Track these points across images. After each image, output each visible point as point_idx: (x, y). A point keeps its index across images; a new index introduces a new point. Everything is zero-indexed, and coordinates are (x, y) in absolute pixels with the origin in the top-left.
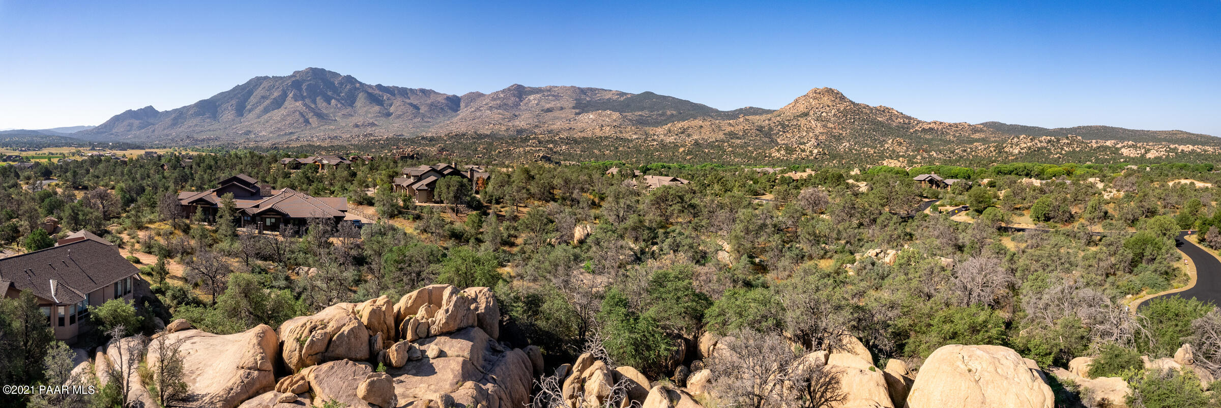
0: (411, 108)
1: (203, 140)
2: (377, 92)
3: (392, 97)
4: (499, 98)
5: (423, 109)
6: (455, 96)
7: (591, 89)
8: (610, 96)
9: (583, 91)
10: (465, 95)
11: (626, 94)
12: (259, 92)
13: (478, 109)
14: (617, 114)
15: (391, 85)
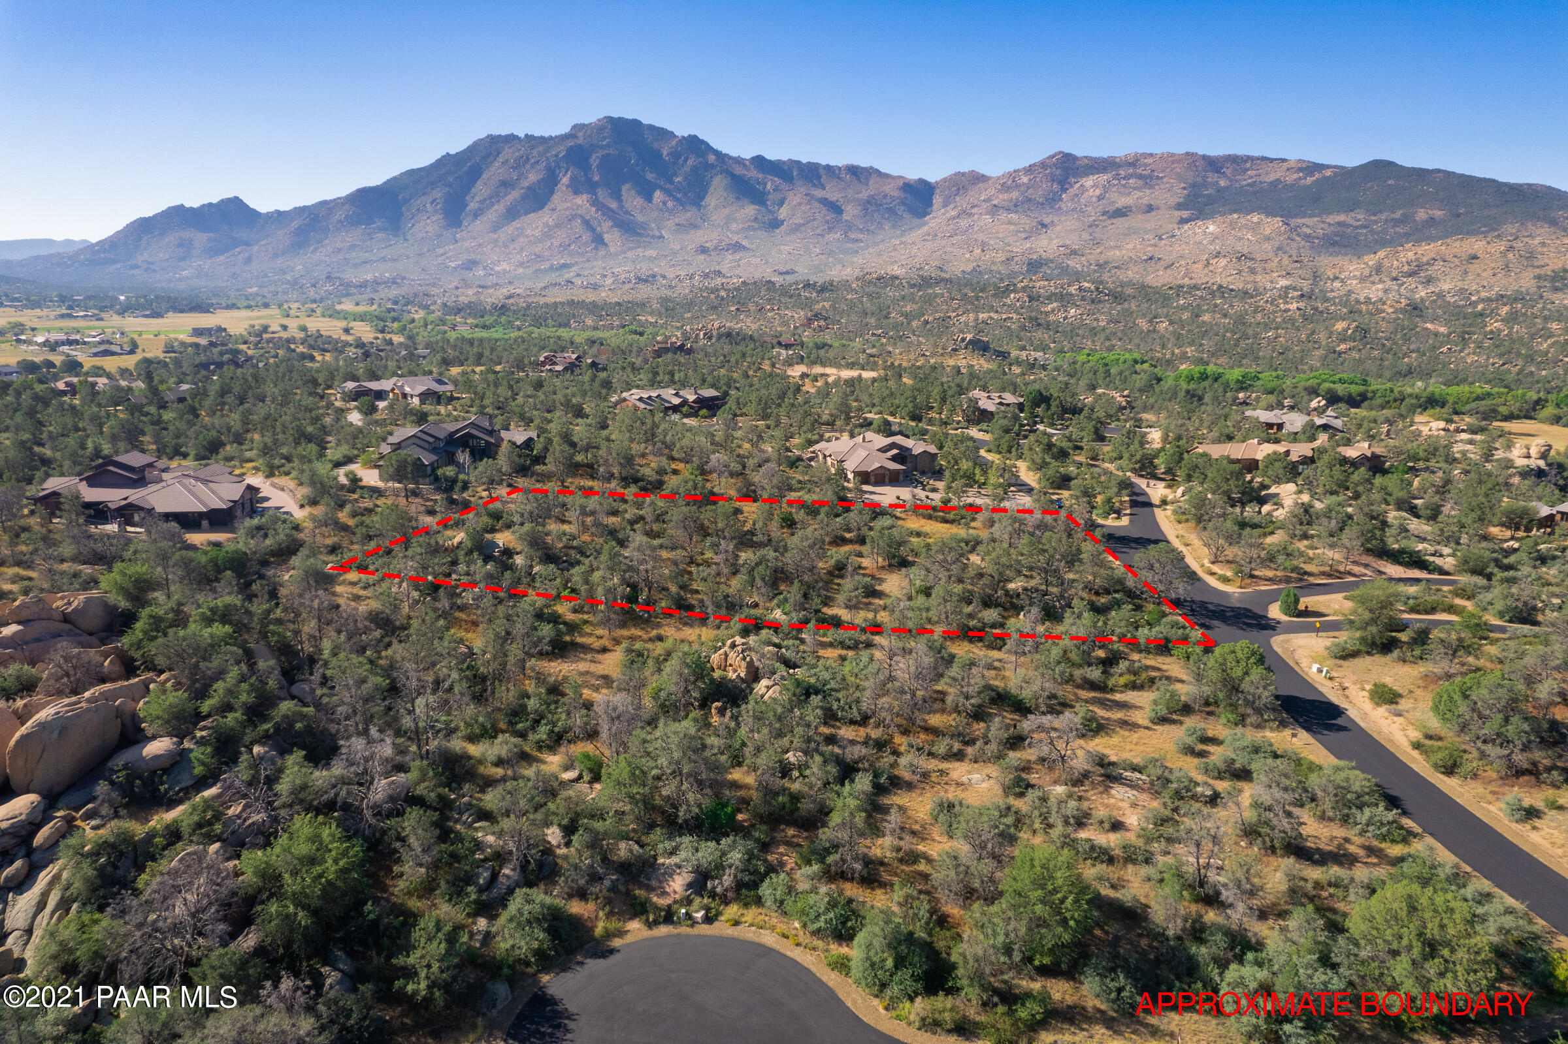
0: (824, 210)
1: (364, 285)
2: (753, 173)
3: (785, 186)
4: (1018, 186)
5: (850, 212)
6: (922, 182)
7: (1235, 160)
8: (1278, 175)
9: (1214, 164)
10: (945, 180)
11: (1320, 167)
12: (495, 172)
13: (964, 213)
14: (1277, 222)
15: (785, 158)
